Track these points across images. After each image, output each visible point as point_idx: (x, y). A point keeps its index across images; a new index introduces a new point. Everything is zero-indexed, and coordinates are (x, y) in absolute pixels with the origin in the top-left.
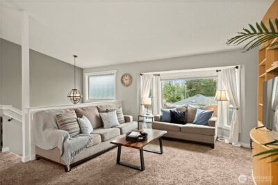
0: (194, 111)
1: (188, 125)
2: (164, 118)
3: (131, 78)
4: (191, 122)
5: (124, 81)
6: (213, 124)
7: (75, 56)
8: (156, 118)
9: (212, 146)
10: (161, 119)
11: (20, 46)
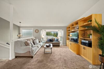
0: (55, 39)
1: (54, 42)
2: (48, 41)
3: (38, 31)
4: (54, 41)
5: (36, 31)
6: (59, 41)
7: (20, 22)
8: (46, 41)
9: (59, 46)
10: (47, 41)
11: (9, 22)
